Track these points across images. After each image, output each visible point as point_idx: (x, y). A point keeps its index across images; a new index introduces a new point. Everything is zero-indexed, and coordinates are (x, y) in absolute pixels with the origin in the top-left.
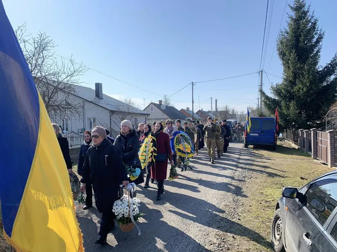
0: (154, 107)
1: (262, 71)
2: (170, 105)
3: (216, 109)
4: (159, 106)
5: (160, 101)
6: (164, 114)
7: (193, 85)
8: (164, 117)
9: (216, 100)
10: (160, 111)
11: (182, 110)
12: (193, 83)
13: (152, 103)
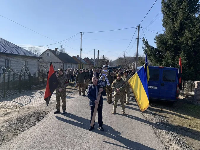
0: (50, 52)
1: (139, 27)
2: (65, 52)
3: (98, 57)
4: (54, 52)
5: (56, 49)
6: (58, 59)
7: (81, 35)
8: (57, 61)
9: (98, 50)
10: (55, 56)
11: (74, 56)
12: (81, 33)
13: (48, 49)
